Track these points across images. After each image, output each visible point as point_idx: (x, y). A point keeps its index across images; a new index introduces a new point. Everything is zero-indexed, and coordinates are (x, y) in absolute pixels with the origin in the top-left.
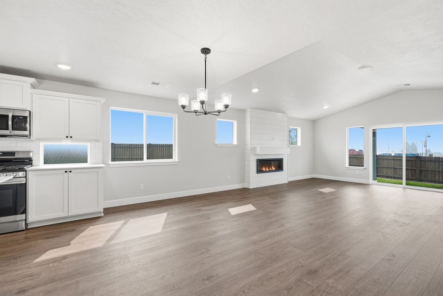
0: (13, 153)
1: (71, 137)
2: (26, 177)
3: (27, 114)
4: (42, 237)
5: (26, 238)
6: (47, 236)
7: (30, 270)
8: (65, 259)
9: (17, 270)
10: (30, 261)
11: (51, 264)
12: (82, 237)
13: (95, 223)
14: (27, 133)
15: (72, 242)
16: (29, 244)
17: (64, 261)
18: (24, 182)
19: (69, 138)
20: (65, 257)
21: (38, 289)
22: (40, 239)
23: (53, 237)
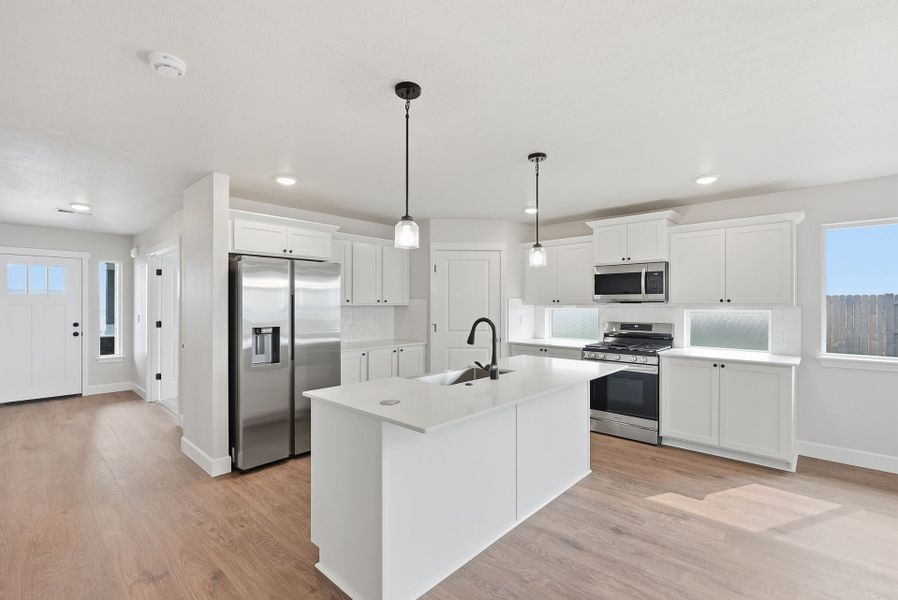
0: (648, 327)
1: (729, 301)
2: (658, 365)
3: (662, 268)
4: (672, 467)
5: (654, 459)
6: (677, 468)
7: (637, 507)
8: (684, 519)
9: (625, 499)
10: (642, 495)
11: (663, 515)
12: (729, 496)
13: (765, 481)
14: (661, 296)
15: (708, 497)
16: (651, 469)
17: (682, 522)
18: (656, 373)
19: (725, 302)
20: (685, 516)
21: (634, 541)
22: (668, 468)
23: (685, 474)
